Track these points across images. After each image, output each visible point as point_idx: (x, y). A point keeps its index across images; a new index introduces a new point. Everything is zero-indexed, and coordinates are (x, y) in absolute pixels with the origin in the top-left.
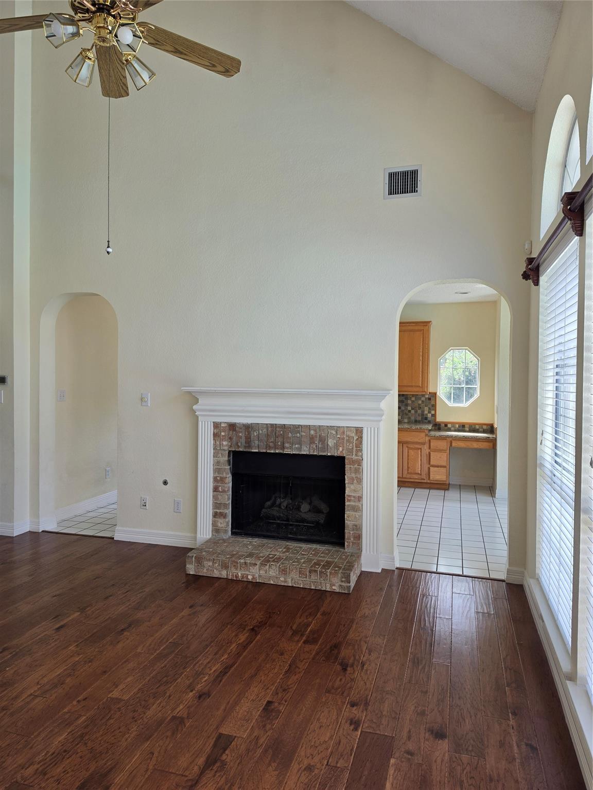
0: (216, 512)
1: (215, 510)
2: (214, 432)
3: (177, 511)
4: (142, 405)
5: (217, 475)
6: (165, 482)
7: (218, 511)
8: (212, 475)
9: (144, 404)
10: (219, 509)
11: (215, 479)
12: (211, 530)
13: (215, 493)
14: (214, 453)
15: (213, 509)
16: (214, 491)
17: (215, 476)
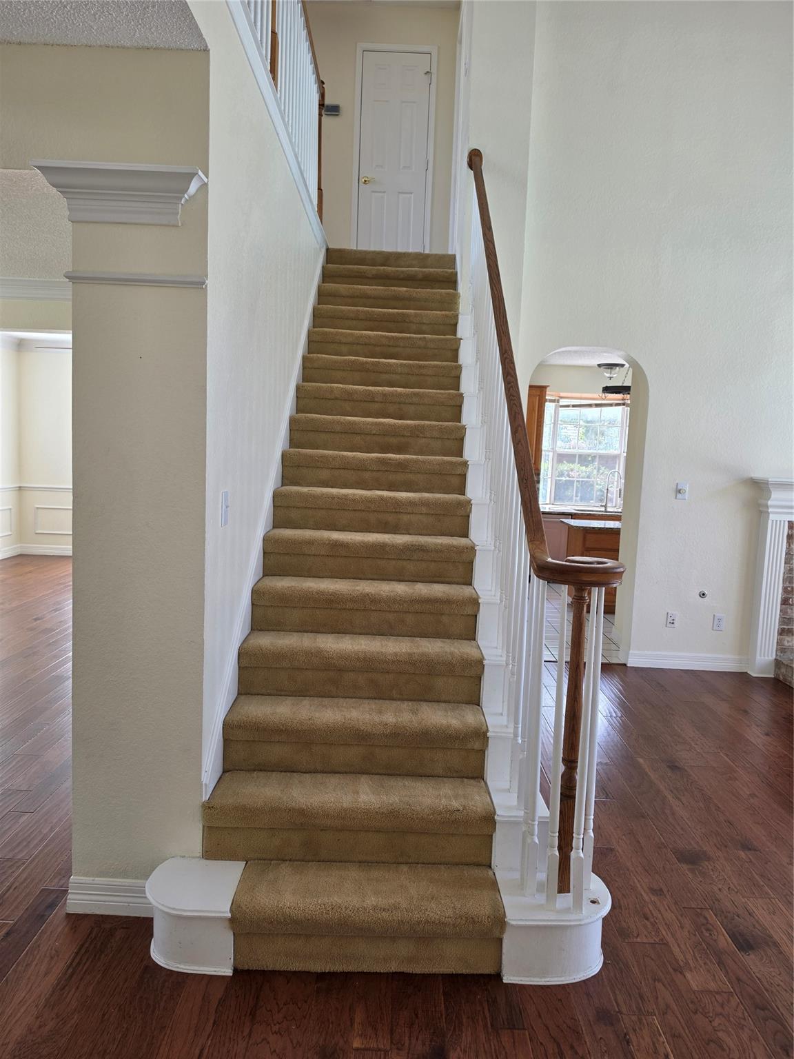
0: (784, 628)
1: (782, 627)
2: (788, 534)
3: (717, 628)
4: (676, 498)
5: (787, 584)
6: (704, 594)
7: (785, 627)
8: (781, 585)
9: (679, 496)
10: (787, 625)
11: (785, 589)
12: (775, 649)
13: (784, 606)
14: (786, 559)
15: (779, 625)
16: (782, 604)
17: (785, 585)
